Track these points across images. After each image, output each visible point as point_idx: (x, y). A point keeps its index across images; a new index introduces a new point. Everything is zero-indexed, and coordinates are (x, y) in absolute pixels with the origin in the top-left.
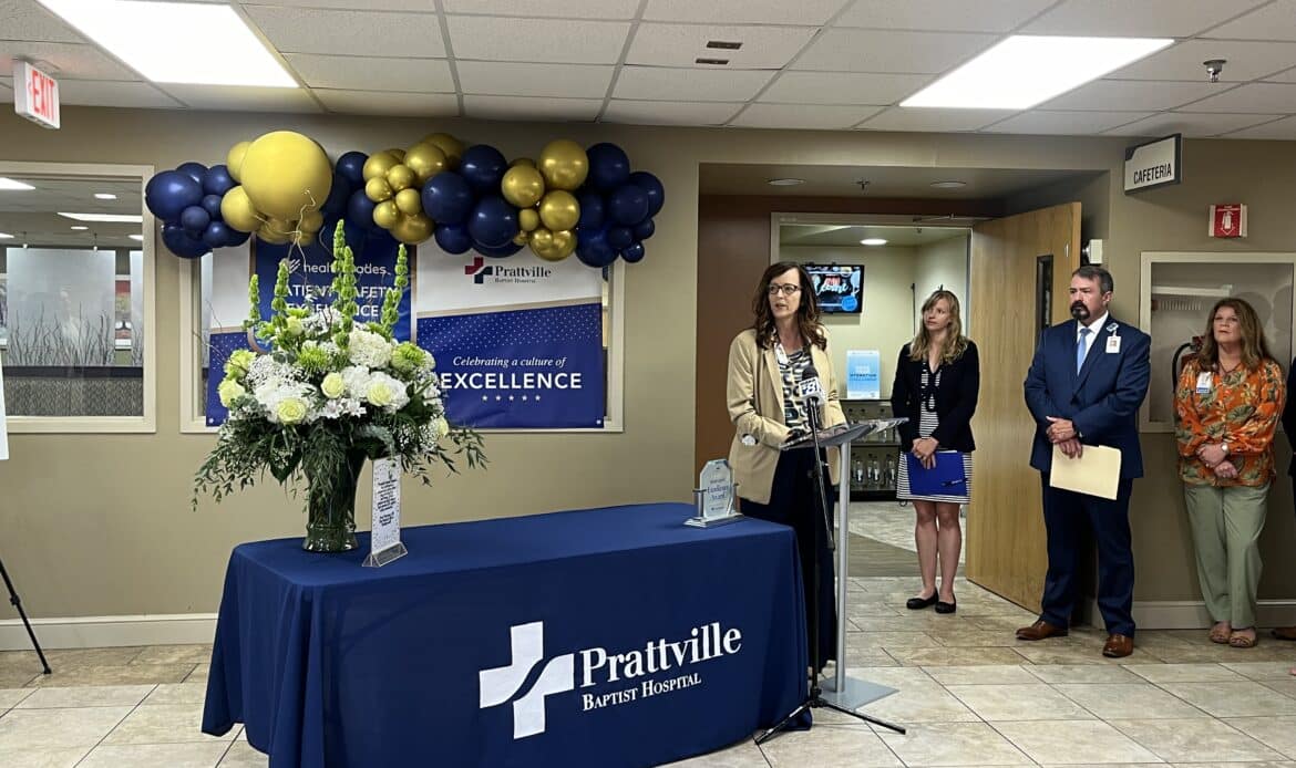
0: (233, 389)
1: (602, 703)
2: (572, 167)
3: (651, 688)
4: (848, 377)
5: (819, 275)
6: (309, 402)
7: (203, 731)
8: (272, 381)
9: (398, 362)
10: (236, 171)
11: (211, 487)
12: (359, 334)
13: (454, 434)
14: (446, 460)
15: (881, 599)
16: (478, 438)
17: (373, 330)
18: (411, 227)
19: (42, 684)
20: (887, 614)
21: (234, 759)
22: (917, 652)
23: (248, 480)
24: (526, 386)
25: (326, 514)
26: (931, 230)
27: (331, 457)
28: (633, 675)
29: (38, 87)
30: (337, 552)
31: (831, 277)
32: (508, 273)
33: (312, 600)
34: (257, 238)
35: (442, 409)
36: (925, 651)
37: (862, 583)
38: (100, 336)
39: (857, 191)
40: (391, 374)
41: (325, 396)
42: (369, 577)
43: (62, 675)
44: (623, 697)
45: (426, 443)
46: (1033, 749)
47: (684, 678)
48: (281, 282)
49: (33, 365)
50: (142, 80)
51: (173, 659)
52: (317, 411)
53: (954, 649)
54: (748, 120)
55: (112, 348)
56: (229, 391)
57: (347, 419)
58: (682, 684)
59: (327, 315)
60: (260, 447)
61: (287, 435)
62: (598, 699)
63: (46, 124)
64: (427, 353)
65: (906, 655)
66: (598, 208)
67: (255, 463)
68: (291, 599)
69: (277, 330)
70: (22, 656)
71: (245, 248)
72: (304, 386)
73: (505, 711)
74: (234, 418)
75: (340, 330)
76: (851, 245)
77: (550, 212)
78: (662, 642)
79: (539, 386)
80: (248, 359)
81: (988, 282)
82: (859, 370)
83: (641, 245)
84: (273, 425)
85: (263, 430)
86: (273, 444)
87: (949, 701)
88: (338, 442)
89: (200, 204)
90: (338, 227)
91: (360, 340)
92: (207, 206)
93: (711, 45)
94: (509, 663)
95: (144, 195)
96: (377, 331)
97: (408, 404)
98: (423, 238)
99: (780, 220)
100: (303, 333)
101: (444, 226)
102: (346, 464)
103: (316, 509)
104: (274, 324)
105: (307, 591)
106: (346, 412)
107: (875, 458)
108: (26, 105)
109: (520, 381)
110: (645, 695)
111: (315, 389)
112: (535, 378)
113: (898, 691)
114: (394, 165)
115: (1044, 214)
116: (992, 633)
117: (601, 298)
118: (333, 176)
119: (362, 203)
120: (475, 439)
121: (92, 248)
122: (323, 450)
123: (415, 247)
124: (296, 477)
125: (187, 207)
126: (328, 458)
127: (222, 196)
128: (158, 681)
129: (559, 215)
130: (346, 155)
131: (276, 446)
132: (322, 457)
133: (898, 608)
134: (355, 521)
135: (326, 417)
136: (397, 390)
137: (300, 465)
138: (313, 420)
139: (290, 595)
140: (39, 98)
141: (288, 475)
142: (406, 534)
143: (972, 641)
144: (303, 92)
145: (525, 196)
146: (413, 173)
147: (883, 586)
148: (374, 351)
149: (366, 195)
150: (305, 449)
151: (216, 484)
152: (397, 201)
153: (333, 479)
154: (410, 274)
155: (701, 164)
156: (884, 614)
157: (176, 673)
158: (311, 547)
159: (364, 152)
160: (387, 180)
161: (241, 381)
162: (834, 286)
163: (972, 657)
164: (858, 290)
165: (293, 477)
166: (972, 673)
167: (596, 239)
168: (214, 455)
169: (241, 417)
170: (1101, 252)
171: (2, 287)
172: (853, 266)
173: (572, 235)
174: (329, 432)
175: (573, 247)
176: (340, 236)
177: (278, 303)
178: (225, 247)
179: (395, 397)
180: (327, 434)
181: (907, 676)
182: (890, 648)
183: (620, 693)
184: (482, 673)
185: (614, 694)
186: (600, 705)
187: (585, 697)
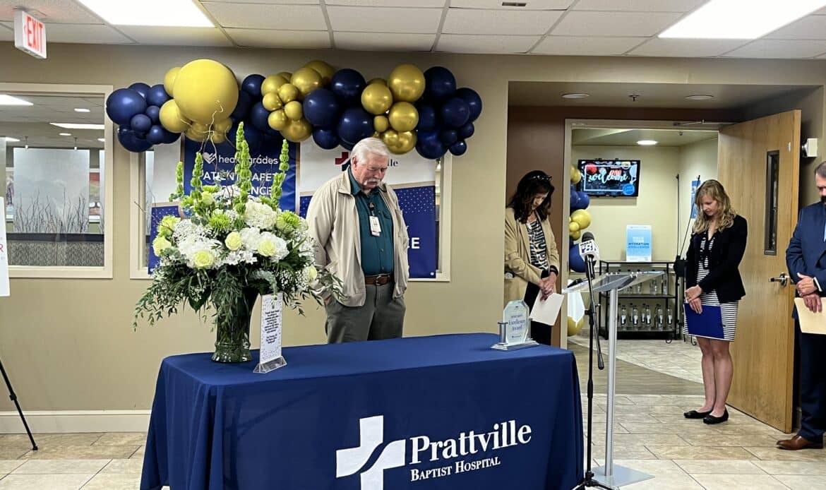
0: (163, 243)
1: (425, 476)
2: (413, 85)
3: (462, 466)
4: (627, 245)
5: (606, 168)
6: (216, 253)
8: (191, 238)
9: (281, 225)
10: (170, 90)
11: (147, 314)
12: (253, 204)
14: (315, 297)
15: (647, 410)
17: (263, 202)
18: (295, 129)
19: (31, 458)
20: (651, 421)
22: (671, 449)
23: (173, 310)
25: (229, 334)
26: (691, 132)
27: (232, 293)
28: (450, 457)
29: (31, 28)
30: (237, 363)
31: (615, 169)
33: (216, 396)
34: (186, 137)
36: (677, 449)
38: (78, 212)
39: (630, 103)
40: (276, 234)
41: (228, 249)
42: (258, 380)
43: (45, 451)
44: (441, 472)
45: (300, 284)
47: (487, 460)
48: (198, 167)
49: (31, 232)
50: (104, 23)
51: (123, 442)
52: (222, 259)
53: (700, 448)
54: (545, 49)
55: (86, 220)
56: (160, 244)
57: (243, 264)
58: (485, 465)
59: (231, 191)
60: (181, 285)
61: (201, 276)
62: (422, 473)
63: (36, 55)
65: (662, 452)
66: (432, 115)
67: (178, 298)
68: (201, 396)
69: (195, 201)
70: (18, 437)
71: (177, 145)
72: (214, 242)
73: (354, 480)
74: (164, 265)
75: (239, 202)
76: (628, 144)
77: (397, 118)
78: (472, 433)
80: (174, 222)
82: (636, 240)
83: (464, 142)
84: (191, 269)
85: (184, 274)
86: (190, 282)
87: (692, 485)
88: (237, 282)
89: (144, 112)
90: (239, 127)
91: (254, 209)
92: (149, 114)
94: (358, 445)
95: (106, 106)
96: (266, 203)
97: (288, 256)
98: (304, 138)
99: (571, 125)
100: (213, 203)
101: (320, 129)
102: (242, 298)
103: (222, 333)
104: (193, 197)
105: (213, 388)
106: (243, 260)
107: (648, 307)
108: (22, 41)
110: (457, 471)
111: (221, 244)
113: (653, 477)
114: (283, 84)
116: (730, 437)
117: (434, 182)
118: (239, 91)
119: (260, 111)
121: (73, 148)
122: (226, 288)
123: (299, 144)
124: (207, 306)
125: (136, 114)
126: (229, 293)
127: (160, 106)
128: (112, 457)
129: (404, 120)
130: (249, 77)
131: (192, 285)
132: (225, 293)
133: (659, 417)
134: (250, 341)
135: (228, 264)
136: (280, 245)
137: (210, 298)
138: (219, 266)
139: (201, 390)
140: (31, 36)
141: (201, 305)
142: (285, 351)
143: (714, 442)
144: (218, 31)
145: (379, 106)
146: (298, 91)
147: (648, 400)
148: (264, 217)
149: (263, 107)
150: (213, 287)
151: (150, 312)
152: (285, 110)
153: (233, 309)
154: (295, 164)
155: (509, 82)
156: (648, 421)
157: (125, 452)
158: (218, 359)
159: (263, 75)
160: (278, 95)
161: (169, 238)
162: (616, 176)
163: (712, 454)
164: (635, 180)
165: (205, 307)
166: (712, 465)
167: (431, 138)
168: (149, 291)
169: (168, 264)
170: (816, 148)
171: (12, 177)
172: (631, 161)
173: (413, 136)
174: (231, 275)
175: (413, 143)
176: (241, 134)
177: (195, 181)
178: (162, 144)
179: (279, 250)
180: (229, 276)
181: (661, 466)
182: (650, 446)
183: (439, 469)
184: (338, 452)
185: (434, 470)
186: (424, 478)
187: (413, 471)
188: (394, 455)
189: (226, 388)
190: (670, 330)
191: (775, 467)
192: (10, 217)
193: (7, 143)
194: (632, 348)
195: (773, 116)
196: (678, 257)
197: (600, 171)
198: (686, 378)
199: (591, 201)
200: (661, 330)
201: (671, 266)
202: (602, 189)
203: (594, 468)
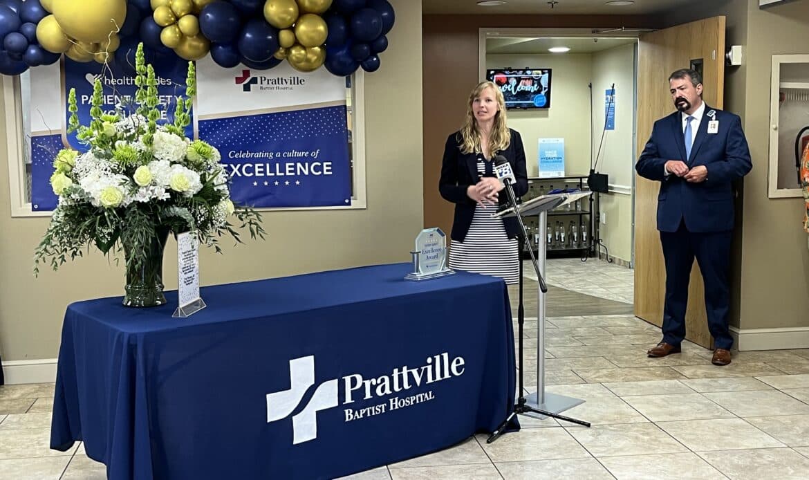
0: (63, 180)
1: (359, 415)
3: (396, 403)
4: (539, 159)
5: (516, 78)
6: (125, 190)
7: (51, 448)
8: (94, 173)
9: (193, 156)
10: (48, 4)
11: (49, 259)
12: (161, 135)
13: (238, 213)
14: (233, 233)
15: (569, 333)
16: (258, 215)
17: (171, 132)
18: (190, 46)
20: (575, 344)
21: (76, 468)
22: (599, 372)
23: (78, 253)
24: (288, 174)
25: (140, 277)
26: (604, 40)
27: (144, 233)
28: (384, 394)
30: (150, 307)
31: (525, 79)
32: (270, 82)
33: (136, 344)
34: (67, 59)
35: (228, 193)
36: (605, 372)
37: (554, 322)
39: (548, 10)
40: (187, 166)
41: (137, 185)
44: (375, 410)
45: (217, 220)
46: (688, 441)
47: (421, 395)
48: (97, 94)
52: (131, 197)
53: (627, 370)
56: (59, 182)
57: (155, 202)
58: (420, 400)
59: (135, 120)
60: (87, 226)
61: (109, 216)
62: (357, 412)
64: (214, 149)
65: (591, 375)
66: (342, 28)
67: (83, 239)
68: (120, 344)
69: (95, 133)
71: (56, 66)
72: (120, 177)
73: (286, 424)
74: (65, 204)
75: (145, 132)
76: (538, 52)
77: (305, 32)
78: (405, 368)
79: (299, 173)
80: (72, 157)
81: (651, 82)
82: (548, 154)
83: (377, 57)
84: (97, 208)
85: (89, 213)
86: (97, 223)
87: (624, 408)
88: (148, 220)
89: (18, 30)
90: (139, 49)
91: (162, 140)
92: (24, 32)
94: (289, 388)
96: (174, 132)
97: (202, 189)
98: (201, 56)
99: (486, 34)
100: (116, 135)
101: (218, 45)
102: (155, 237)
103: (133, 275)
104: (93, 129)
105: (133, 336)
106: (155, 197)
107: (561, 224)
109: (283, 170)
110: (392, 408)
111: (128, 179)
112: (295, 167)
113: (585, 402)
115: (696, 26)
117: (345, 101)
118: (127, 5)
119: (151, 27)
120: (255, 216)
122: (138, 228)
124: (116, 249)
125: (10, 32)
126: (141, 233)
127: (37, 24)
128: (8, 412)
129: (313, 35)
131: (99, 225)
132: (137, 233)
133: (582, 339)
134: (163, 283)
135: (138, 202)
136: (193, 178)
137: (119, 239)
138: (128, 204)
139: (118, 339)
141: (110, 247)
142: (204, 291)
143: (641, 363)
145: (283, 19)
146: (192, 2)
147: (570, 323)
148: (174, 148)
149: (154, 21)
150: (123, 227)
151: (53, 256)
152: (179, 25)
153: (147, 250)
156: (572, 345)
157: (20, 406)
158: (129, 304)
160: (170, 8)
161: (69, 174)
162: (527, 86)
163: (641, 375)
164: (547, 90)
165: (114, 248)
166: (641, 386)
167: (341, 53)
168: (50, 234)
169: (70, 203)
170: (740, 56)
172: (542, 70)
173: (321, 51)
174: (141, 213)
175: (321, 61)
176: (140, 56)
177: (95, 111)
178: (41, 66)
179: (192, 184)
180: (139, 214)
181: (591, 390)
182: (578, 370)
183: (373, 408)
184: (268, 396)
185: (368, 409)
186: (358, 417)
187: (347, 411)
188: (327, 396)
189: (147, 335)
190: (585, 247)
191: (704, 385)
195: (696, 22)
196: (592, 171)
197: (510, 81)
198: (605, 297)
200: (575, 247)
201: (585, 181)
202: (513, 100)
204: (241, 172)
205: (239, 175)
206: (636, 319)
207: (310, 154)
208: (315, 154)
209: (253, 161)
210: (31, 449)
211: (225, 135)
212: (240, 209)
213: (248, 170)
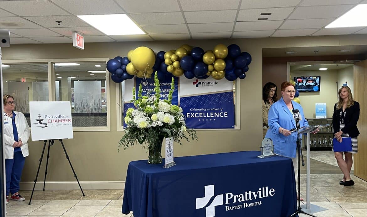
1: (232, 209)
2: (223, 52)
3: (246, 205)
4: (316, 112)
5: (306, 80)
6: (148, 122)
7: (122, 213)
8: (138, 116)
9: (172, 110)
10: (130, 58)
11: (123, 146)
12: (161, 102)
13: (188, 131)
14: (186, 138)
15: (325, 181)
16: (195, 132)
17: (165, 102)
18: (177, 72)
19: (82, 199)
20: (326, 186)
22: (335, 198)
23: (133, 144)
24: (211, 116)
25: (153, 153)
26: (342, 65)
28: (241, 201)
29: (79, 39)
30: (157, 164)
31: (310, 80)
32: (205, 84)
33: (149, 177)
34: (136, 77)
35: (184, 124)
36: (338, 198)
38: (98, 104)
39: (315, 54)
40: (170, 114)
41: (152, 121)
42: (165, 171)
43: (88, 197)
44: (238, 207)
45: (180, 133)
47: (257, 203)
48: (141, 89)
49: (81, 112)
50: (105, 35)
51: (115, 193)
52: (150, 125)
53: (348, 197)
55: (101, 108)
56: (127, 119)
57: (158, 127)
59: (153, 98)
60: (135, 135)
61: (142, 131)
62: (230, 208)
63: (81, 49)
64: (180, 108)
65: (332, 199)
66: (231, 64)
67: (134, 139)
68: (143, 178)
70: (78, 191)
71: (133, 80)
72: (147, 118)
73: (203, 210)
75: (156, 102)
77: (217, 66)
78: (250, 192)
79: (215, 116)
80: (132, 111)
82: (320, 109)
83: (245, 74)
84: (138, 129)
85: (136, 130)
87: (345, 213)
88: (156, 133)
89: (120, 68)
90: (156, 73)
91: (162, 105)
92: (122, 68)
93: (262, 14)
94: (204, 196)
95: (106, 66)
96: (166, 102)
97: (175, 122)
98: (181, 75)
99: (289, 64)
100: (146, 103)
101: (187, 71)
102: (158, 139)
103: (151, 152)
104: (139, 101)
105: (148, 174)
106: (158, 125)
107: (325, 137)
108: (76, 44)
109: (209, 115)
110: (244, 207)
111: (150, 118)
112: (214, 114)
113: (327, 209)
114: (172, 54)
116: (362, 192)
117: (233, 90)
118: (156, 58)
119: (164, 65)
120: (194, 132)
121: (95, 80)
122: (152, 135)
123: (179, 77)
124: (145, 143)
125: (117, 69)
126: (153, 138)
127: (126, 65)
128: (112, 199)
129: (220, 66)
130: (159, 52)
131: (139, 134)
132: (151, 137)
133: (330, 184)
134: (162, 155)
135: (152, 126)
136: (172, 118)
137: (146, 139)
138: (149, 127)
139: (143, 175)
140: (79, 42)
141: (143, 142)
142: (175, 159)
144: (147, 35)
145: (209, 61)
146: (178, 56)
147: (326, 177)
148: (165, 108)
149: (165, 64)
150: (147, 135)
151: (124, 145)
152: (173, 65)
153: (155, 144)
154: (178, 85)
155: (263, 49)
156: (325, 186)
157: (116, 197)
158: (150, 163)
159: (164, 51)
160: (170, 59)
161: (130, 117)
162: (311, 83)
163: (354, 200)
164: (319, 84)
166: (353, 205)
167: (231, 73)
168: (123, 137)
169: (130, 127)
171: (73, 91)
172: (316, 77)
173: (223, 72)
174: (153, 130)
175: (224, 75)
176: (156, 76)
177: (139, 95)
178: (127, 80)
179: (171, 120)
180: (153, 131)
181: (331, 205)
182: (326, 196)
184: (196, 199)
185: (235, 206)
187: (226, 207)
188: (219, 201)
189: (153, 174)
192: (73, 106)
193: (71, 79)
194: (319, 154)
197: (303, 81)
199: (300, 94)
202: (305, 89)
203: (302, 206)
204: (194, 116)
205: (194, 117)
206: (355, 177)
207: (219, 110)
208: (221, 109)
209: (199, 112)
210: (117, 212)
211: (189, 103)
212: (189, 129)
213: (197, 115)
